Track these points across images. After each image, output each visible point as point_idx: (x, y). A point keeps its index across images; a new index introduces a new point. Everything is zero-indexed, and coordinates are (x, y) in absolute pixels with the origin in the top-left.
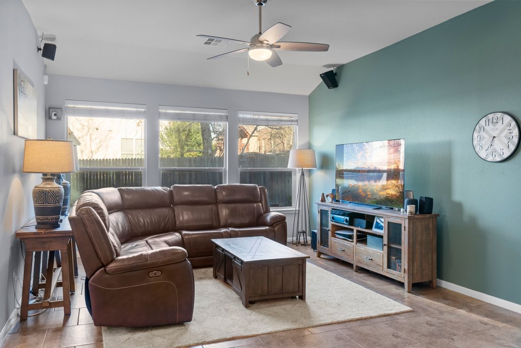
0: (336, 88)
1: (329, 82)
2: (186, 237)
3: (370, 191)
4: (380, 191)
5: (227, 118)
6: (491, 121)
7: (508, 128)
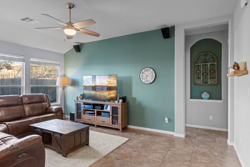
0: (79, 52)
1: (77, 50)
2: (9, 126)
3: (103, 96)
4: (108, 95)
5: (24, 60)
6: (146, 70)
7: (152, 73)
